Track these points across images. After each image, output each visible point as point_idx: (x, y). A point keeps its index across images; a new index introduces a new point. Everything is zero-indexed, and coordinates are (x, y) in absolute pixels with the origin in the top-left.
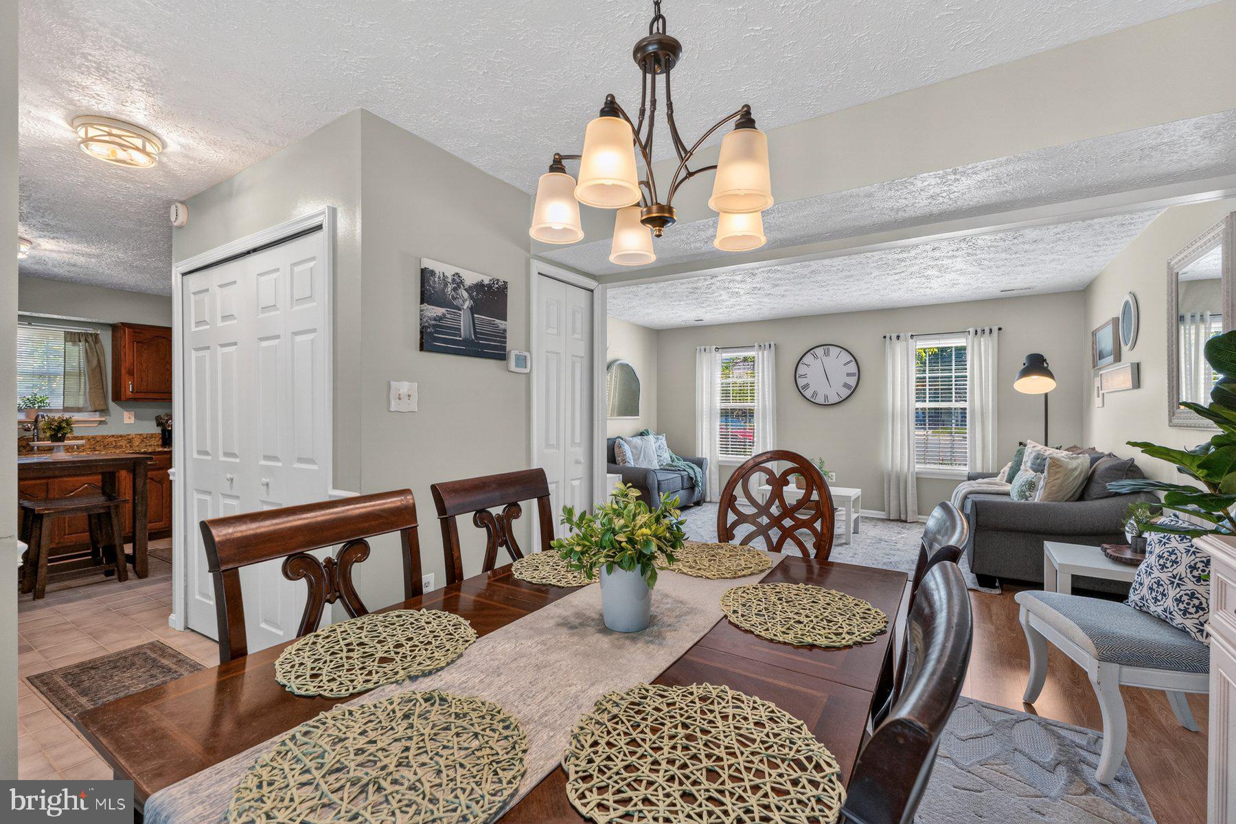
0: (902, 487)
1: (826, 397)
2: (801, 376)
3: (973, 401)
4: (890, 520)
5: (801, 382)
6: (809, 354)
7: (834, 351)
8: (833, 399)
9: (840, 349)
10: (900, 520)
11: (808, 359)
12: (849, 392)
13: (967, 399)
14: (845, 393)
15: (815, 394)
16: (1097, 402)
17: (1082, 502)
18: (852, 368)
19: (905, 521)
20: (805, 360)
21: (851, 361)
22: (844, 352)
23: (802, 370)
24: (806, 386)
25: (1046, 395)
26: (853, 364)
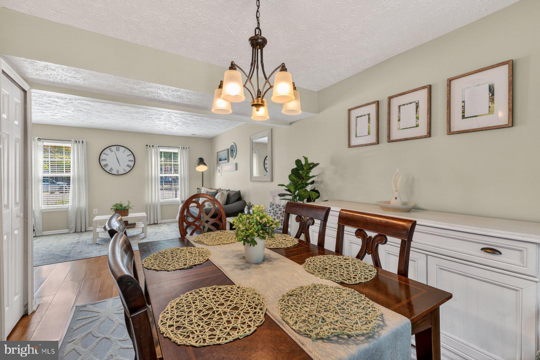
0: (155, 208)
1: (118, 171)
2: (103, 160)
3: (181, 174)
4: (150, 225)
5: (103, 163)
6: (108, 149)
7: (122, 149)
8: (122, 172)
9: (125, 149)
10: (155, 224)
11: (107, 151)
12: (130, 169)
13: (179, 173)
14: (128, 169)
15: (111, 169)
16: (218, 174)
17: (227, 205)
18: (131, 158)
19: (157, 224)
20: (105, 152)
21: (130, 155)
22: (127, 150)
23: (103, 157)
24: (106, 165)
25: (203, 172)
26: (132, 156)
